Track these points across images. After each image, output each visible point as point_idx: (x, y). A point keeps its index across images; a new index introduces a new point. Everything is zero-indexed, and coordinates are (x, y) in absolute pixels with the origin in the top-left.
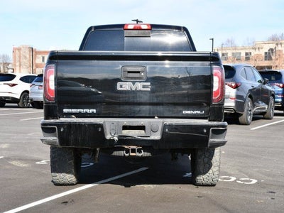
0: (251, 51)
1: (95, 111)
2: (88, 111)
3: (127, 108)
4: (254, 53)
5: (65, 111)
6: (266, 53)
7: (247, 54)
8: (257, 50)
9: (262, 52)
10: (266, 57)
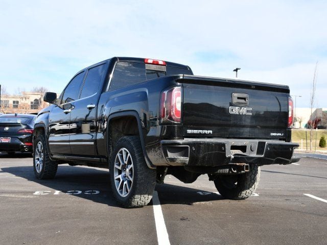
0: (18, 100)
1: (211, 132)
2: (206, 132)
3: (234, 130)
4: (21, 102)
5: (189, 131)
6: (32, 103)
7: (14, 102)
8: (24, 99)
9: (28, 102)
10: (32, 106)
